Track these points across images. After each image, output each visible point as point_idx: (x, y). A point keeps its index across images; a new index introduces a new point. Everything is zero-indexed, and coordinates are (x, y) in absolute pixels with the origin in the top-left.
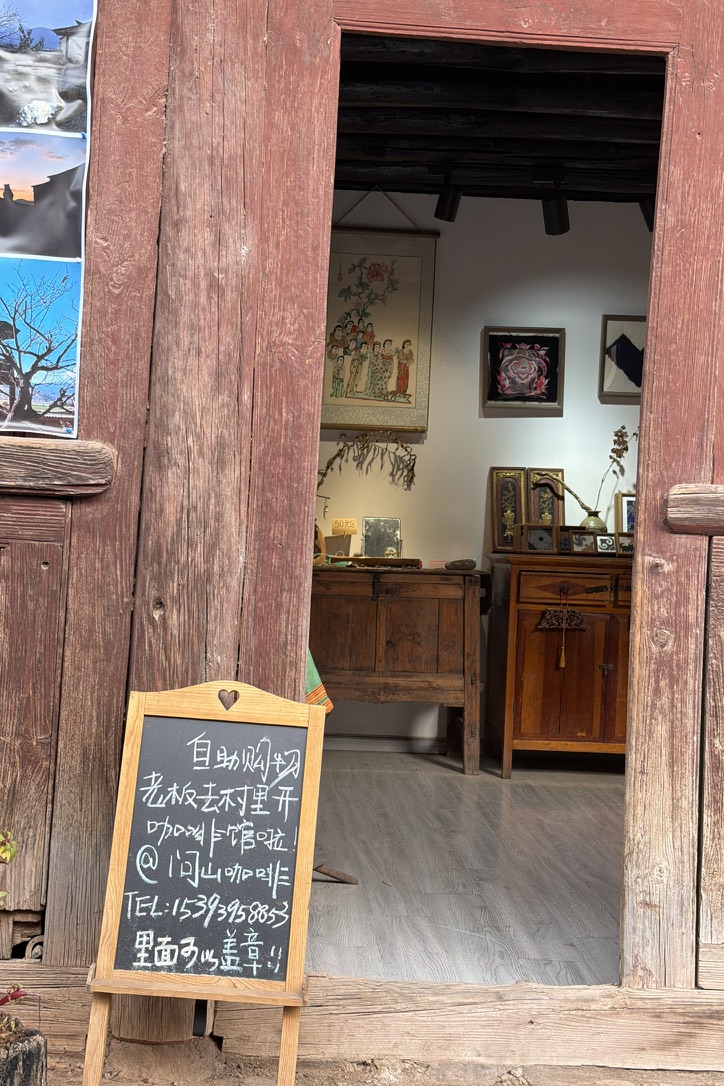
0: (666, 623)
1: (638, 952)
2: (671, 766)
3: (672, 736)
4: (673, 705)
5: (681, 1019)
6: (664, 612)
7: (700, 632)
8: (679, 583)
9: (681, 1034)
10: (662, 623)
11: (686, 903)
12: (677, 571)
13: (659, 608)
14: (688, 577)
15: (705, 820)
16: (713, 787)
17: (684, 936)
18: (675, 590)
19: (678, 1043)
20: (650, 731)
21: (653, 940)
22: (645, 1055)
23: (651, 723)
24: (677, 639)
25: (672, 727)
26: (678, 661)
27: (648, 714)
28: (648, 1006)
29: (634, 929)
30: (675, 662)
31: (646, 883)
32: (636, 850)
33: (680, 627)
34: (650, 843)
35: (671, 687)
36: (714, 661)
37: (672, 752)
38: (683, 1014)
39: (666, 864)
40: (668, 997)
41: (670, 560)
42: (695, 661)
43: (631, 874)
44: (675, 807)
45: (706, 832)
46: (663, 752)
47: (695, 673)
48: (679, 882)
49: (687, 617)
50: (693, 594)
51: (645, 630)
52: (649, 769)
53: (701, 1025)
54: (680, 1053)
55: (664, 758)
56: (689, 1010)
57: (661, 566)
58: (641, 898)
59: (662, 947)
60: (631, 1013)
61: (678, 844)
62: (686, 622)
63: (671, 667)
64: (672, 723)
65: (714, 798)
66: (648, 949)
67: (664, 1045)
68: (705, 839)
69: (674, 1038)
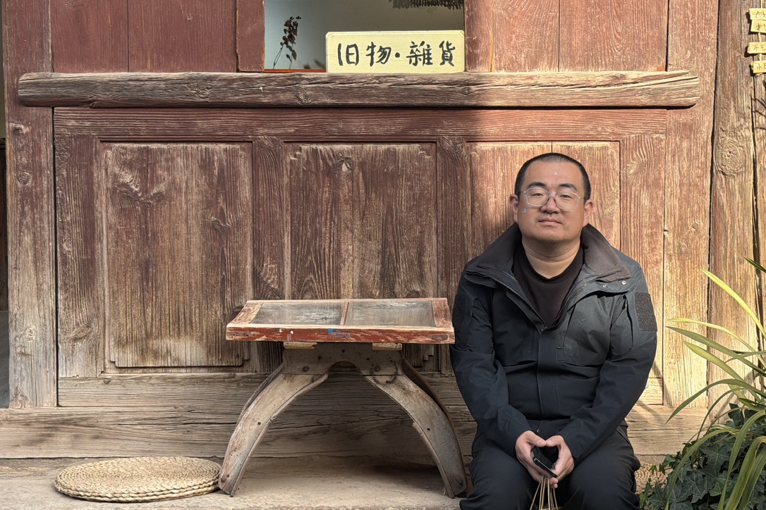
0: (26, 167)
1: (18, 385)
2: (35, 262)
3: (35, 243)
4: (34, 222)
5: (43, 426)
6: (24, 160)
7: (49, 172)
8: (34, 140)
9: (43, 435)
10: (24, 168)
11: (49, 352)
12: (32, 132)
13: (21, 158)
14: (39, 135)
15: (59, 298)
16: (63, 276)
17: (48, 374)
18: (31, 146)
19: (41, 441)
20: (20, 240)
21: (28, 377)
22: (19, 450)
23: (20, 235)
24: (35, 178)
25: (34, 237)
26: (36, 193)
27: (18, 229)
28: (21, 419)
29: (15, 370)
30: (34, 193)
31: (21, 340)
32: (14, 319)
33: (37, 170)
34: (23, 314)
35: (33, 211)
36: (60, 192)
37: (35, 254)
38: (44, 422)
39: (34, 327)
40: (35, 412)
41: (27, 125)
42: (48, 192)
43: (12, 335)
44: (39, 290)
45: (60, 305)
46: (30, 254)
47: (48, 201)
48: (44, 339)
49: (41, 163)
50: (43, 147)
51: (13, 173)
52: (20, 266)
53: (56, 429)
54: (42, 447)
55: (30, 258)
56: (48, 419)
57: (21, 129)
58: (19, 350)
59: (34, 381)
60: (10, 423)
61: (42, 313)
62: (40, 166)
63: (32, 197)
64: (34, 234)
65: (65, 282)
66: (24, 383)
67: (32, 443)
68: (59, 310)
69: (38, 438)
